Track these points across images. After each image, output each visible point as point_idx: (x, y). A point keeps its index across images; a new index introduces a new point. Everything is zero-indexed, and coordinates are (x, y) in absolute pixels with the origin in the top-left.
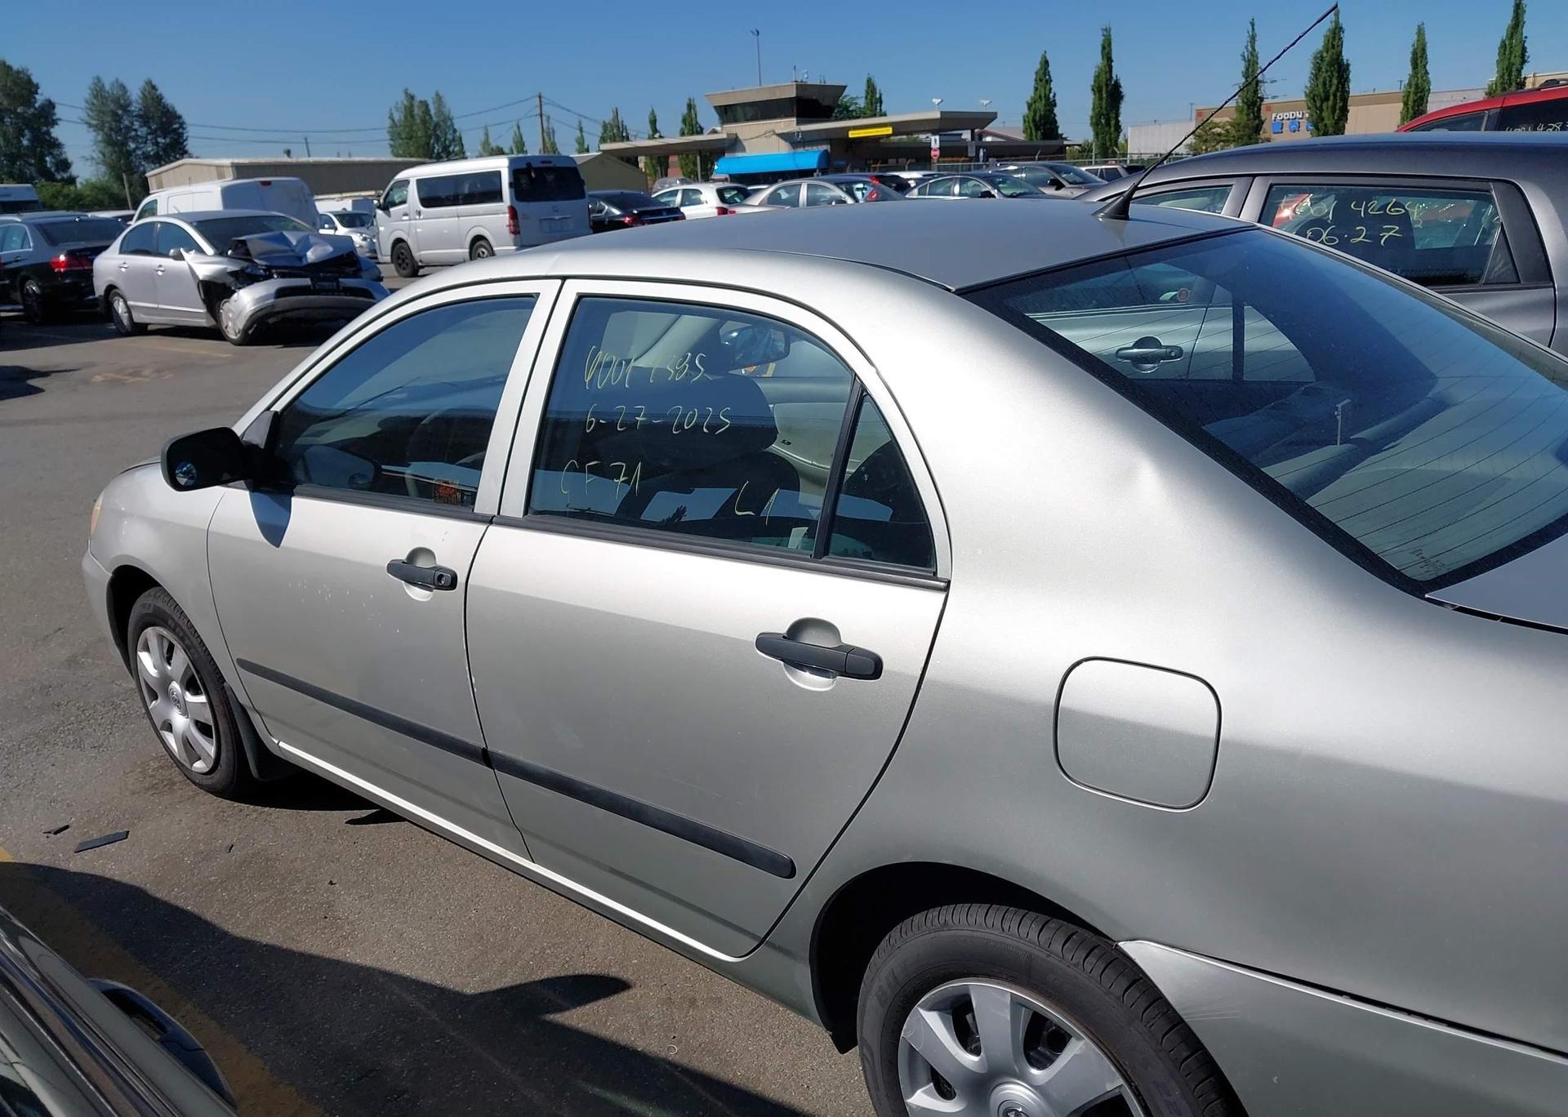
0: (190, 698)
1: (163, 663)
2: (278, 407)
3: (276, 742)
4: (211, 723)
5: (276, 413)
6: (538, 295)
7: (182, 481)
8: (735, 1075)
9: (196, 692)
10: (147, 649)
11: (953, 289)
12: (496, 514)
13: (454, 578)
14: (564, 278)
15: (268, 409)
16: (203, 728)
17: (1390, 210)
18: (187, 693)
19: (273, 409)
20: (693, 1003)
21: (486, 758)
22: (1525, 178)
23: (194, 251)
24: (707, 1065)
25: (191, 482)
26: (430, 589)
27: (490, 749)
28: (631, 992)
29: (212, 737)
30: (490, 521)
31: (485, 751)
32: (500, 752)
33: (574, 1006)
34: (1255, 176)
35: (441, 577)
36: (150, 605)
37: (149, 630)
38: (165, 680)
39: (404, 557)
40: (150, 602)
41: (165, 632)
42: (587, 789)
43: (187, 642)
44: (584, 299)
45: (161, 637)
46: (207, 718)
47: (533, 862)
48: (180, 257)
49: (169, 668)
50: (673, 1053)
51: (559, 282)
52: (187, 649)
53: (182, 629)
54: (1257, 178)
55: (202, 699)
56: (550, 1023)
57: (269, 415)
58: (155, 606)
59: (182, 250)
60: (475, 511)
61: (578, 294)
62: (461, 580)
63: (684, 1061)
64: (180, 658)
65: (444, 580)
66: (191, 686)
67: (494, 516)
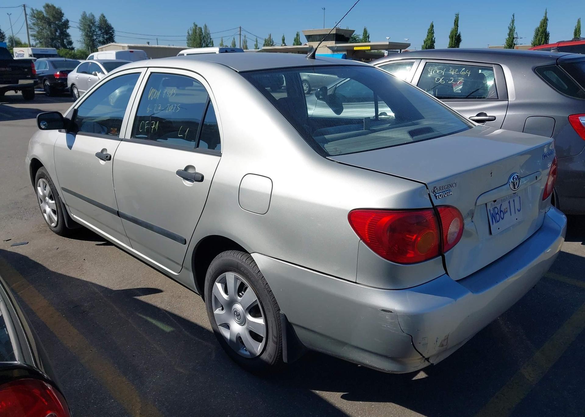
0: (50, 201)
1: (43, 190)
2: (76, 108)
3: (72, 215)
4: (56, 210)
5: (75, 109)
6: (141, 72)
7: (43, 127)
8: (183, 315)
9: (53, 200)
10: (40, 186)
11: (238, 71)
12: (124, 138)
13: (110, 157)
14: (148, 68)
15: (74, 108)
16: (54, 212)
17: (461, 73)
18: (50, 200)
19: (75, 108)
20: (179, 297)
21: (118, 214)
22: (503, 64)
23: (101, 73)
24: (177, 312)
25: (46, 127)
26: (105, 161)
27: (119, 211)
28: (162, 293)
29: (56, 215)
30: (122, 140)
31: (118, 211)
32: (122, 212)
33: (144, 295)
34: (422, 59)
35: (107, 156)
36: (40, 171)
37: (40, 179)
38: (44, 196)
39: (100, 151)
40: (41, 170)
41: (44, 180)
42: (140, 221)
43: (50, 183)
44: (153, 74)
45: (44, 182)
46: (55, 208)
47: (133, 248)
48: (96, 75)
49: (45, 192)
50: (168, 309)
51: (147, 68)
52: (50, 185)
53: (49, 179)
54: (422, 60)
55: (54, 202)
56: (135, 299)
57: (74, 109)
58: (42, 172)
59: (97, 72)
60: (119, 137)
61: (151, 72)
62: (112, 157)
63: (170, 311)
64: (48, 188)
65: (108, 158)
66: (51, 198)
67: (123, 139)
